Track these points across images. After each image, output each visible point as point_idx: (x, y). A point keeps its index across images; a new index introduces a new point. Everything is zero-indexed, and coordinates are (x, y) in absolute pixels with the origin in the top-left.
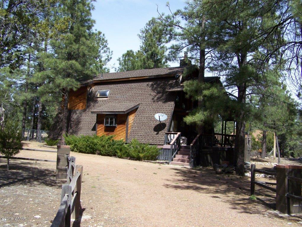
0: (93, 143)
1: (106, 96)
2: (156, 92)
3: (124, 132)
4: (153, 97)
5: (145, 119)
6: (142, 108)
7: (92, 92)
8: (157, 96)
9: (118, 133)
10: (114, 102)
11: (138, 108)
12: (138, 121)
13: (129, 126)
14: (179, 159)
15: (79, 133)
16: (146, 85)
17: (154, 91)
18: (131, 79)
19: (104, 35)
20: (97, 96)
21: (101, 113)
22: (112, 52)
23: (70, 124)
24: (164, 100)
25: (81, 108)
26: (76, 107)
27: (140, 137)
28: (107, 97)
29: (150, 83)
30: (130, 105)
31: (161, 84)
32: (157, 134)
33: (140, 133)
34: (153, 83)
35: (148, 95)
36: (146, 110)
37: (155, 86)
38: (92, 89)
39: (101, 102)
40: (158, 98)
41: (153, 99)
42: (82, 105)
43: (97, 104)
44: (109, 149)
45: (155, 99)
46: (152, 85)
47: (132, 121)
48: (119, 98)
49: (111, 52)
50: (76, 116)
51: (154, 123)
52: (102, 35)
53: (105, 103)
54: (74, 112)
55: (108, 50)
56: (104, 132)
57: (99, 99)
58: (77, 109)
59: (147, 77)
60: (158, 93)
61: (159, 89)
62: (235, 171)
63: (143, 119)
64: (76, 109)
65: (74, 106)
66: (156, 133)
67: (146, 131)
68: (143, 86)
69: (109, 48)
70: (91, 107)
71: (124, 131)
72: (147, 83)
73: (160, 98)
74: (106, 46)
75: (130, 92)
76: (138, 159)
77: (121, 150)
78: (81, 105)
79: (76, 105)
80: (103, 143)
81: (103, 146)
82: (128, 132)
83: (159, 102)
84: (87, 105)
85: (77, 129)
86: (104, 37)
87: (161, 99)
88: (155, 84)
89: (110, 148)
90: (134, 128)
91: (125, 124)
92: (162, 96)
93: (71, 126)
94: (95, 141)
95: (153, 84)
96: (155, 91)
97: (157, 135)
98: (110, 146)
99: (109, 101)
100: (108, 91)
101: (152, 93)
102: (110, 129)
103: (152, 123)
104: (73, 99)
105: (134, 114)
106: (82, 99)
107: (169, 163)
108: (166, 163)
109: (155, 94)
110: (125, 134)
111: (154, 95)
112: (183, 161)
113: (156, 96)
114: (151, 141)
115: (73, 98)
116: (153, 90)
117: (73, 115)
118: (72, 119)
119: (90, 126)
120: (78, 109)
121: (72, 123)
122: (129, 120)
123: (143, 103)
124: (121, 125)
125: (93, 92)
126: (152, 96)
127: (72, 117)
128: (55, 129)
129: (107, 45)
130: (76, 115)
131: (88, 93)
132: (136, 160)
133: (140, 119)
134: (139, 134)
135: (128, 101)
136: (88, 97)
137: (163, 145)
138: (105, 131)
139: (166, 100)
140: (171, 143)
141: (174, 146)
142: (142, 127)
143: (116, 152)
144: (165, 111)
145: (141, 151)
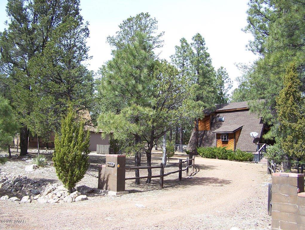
0: (213, 152)
4: (251, 121)
5: (246, 136)
6: (244, 129)
7: (214, 118)
9: (230, 145)
10: (227, 125)
12: (241, 137)
13: (236, 140)
16: (247, 113)
19: (225, 69)
21: (218, 133)
22: (233, 81)
28: (223, 122)
30: (237, 127)
35: (248, 120)
36: (247, 130)
39: (220, 125)
44: (223, 155)
46: (251, 113)
47: (238, 137)
48: (230, 122)
49: (231, 81)
52: (224, 69)
53: (222, 125)
55: (230, 80)
57: (218, 123)
59: (247, 108)
61: (255, 116)
63: (244, 136)
64: (204, 130)
67: (246, 143)
74: (228, 78)
75: (237, 118)
76: (242, 161)
77: (230, 156)
80: (220, 152)
81: (220, 154)
84: (211, 127)
86: (225, 71)
87: (256, 122)
90: (239, 142)
92: (256, 120)
94: (215, 150)
97: (253, 146)
99: (224, 124)
100: (224, 117)
101: (250, 119)
102: (225, 143)
103: (250, 138)
106: (207, 123)
108: (256, 162)
110: (234, 145)
114: (249, 149)
115: (202, 123)
116: (251, 116)
122: (236, 137)
123: (245, 125)
124: (231, 140)
131: (211, 119)
132: (240, 161)
134: (242, 146)
135: (236, 124)
136: (211, 122)
140: (259, 151)
141: (260, 152)
142: (244, 141)
143: (227, 157)
144: (257, 130)
145: (241, 156)
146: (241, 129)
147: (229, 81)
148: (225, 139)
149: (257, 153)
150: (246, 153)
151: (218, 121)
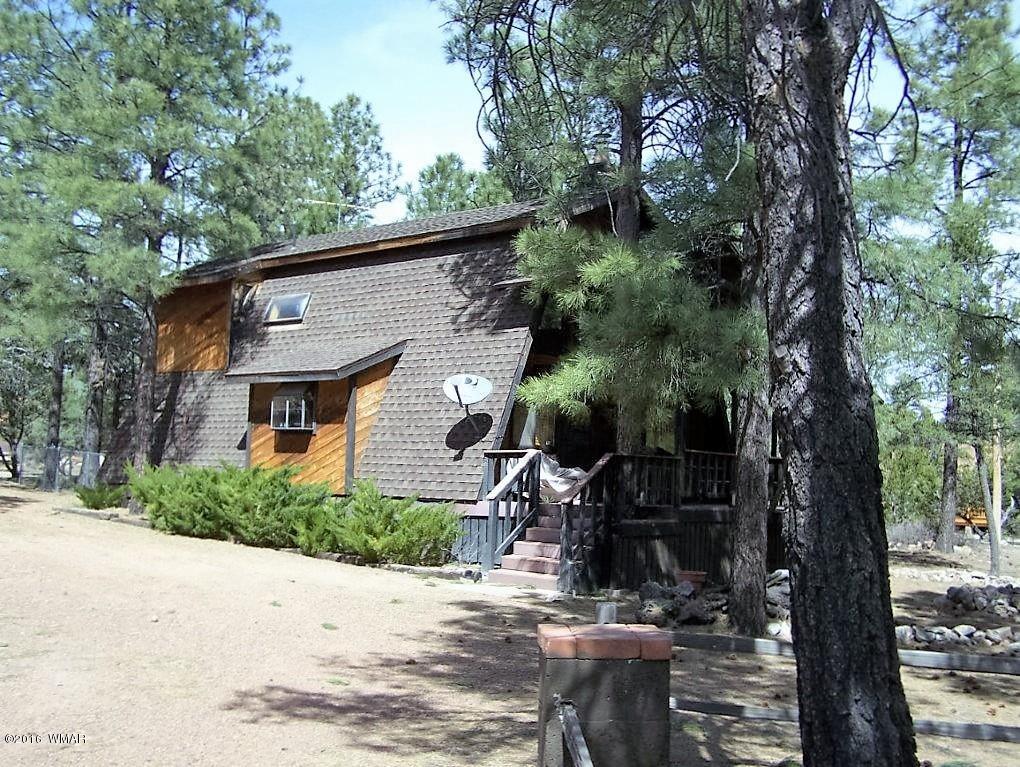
0: (214, 496)
1: (297, 315)
2: (468, 292)
3: (341, 452)
4: (454, 312)
5: (421, 400)
6: (414, 357)
7: (252, 303)
8: (470, 309)
9: (320, 455)
10: (321, 337)
11: (400, 355)
12: (395, 408)
13: (358, 429)
14: (523, 560)
15: (197, 458)
16: (435, 269)
17: (460, 289)
18: (381, 247)
19: (368, 108)
20: (267, 317)
23: (171, 426)
24: (493, 321)
25: (210, 366)
26: (195, 364)
27: (398, 471)
28: (300, 321)
29: (451, 259)
30: (366, 346)
31: (487, 260)
32: (456, 458)
33: (398, 453)
34: (462, 257)
35: (439, 307)
36: (427, 363)
37: (465, 270)
38: (252, 291)
39: (279, 341)
40: (473, 316)
41: (454, 321)
42: (216, 352)
43: (263, 349)
44: (269, 519)
45: (463, 319)
46: (457, 267)
47: (374, 410)
48: (339, 320)
49: (394, 166)
50: (194, 395)
51: (450, 414)
52: (361, 107)
53: (291, 341)
54: (188, 381)
55: (385, 162)
56: (272, 454)
57: (272, 329)
58: (198, 370)
59: (439, 237)
60: (475, 296)
61: (478, 281)
62: (724, 612)
63: (413, 400)
64: (196, 368)
65: (189, 360)
66: (454, 453)
67: (420, 446)
68: (426, 270)
69: (388, 154)
70: (243, 361)
71: (338, 449)
72: (440, 260)
73: (482, 314)
75: (378, 296)
77: (310, 525)
78: (212, 355)
79: (197, 354)
81: (248, 509)
82: (353, 452)
83: (476, 332)
84: (231, 351)
85: (192, 443)
86: (369, 116)
87: (483, 318)
88: (465, 263)
89: (271, 517)
90: (378, 438)
91: (342, 423)
92: (488, 307)
93: (173, 435)
94: (223, 488)
95: (461, 261)
96: (464, 289)
97: (458, 463)
98: (273, 506)
99: (305, 334)
100: (305, 296)
101: (452, 299)
102: (293, 442)
103: (441, 414)
104: (188, 331)
105: (381, 381)
106: (214, 330)
107: (480, 575)
108: (469, 573)
109: (465, 299)
110: (343, 461)
111: (458, 306)
112: (537, 567)
113: (465, 308)
114: (433, 486)
115: (188, 329)
116: (458, 284)
117: (184, 392)
118: (179, 407)
119: (233, 432)
120: (201, 370)
121: (178, 423)
122: (360, 405)
123: (417, 336)
124: (332, 425)
125: (257, 304)
126: (453, 309)
127: (180, 398)
128: (122, 447)
129: (380, 144)
130: (194, 391)
131: (233, 309)
132: (361, 563)
133: (402, 400)
134: (394, 461)
135: (368, 333)
136: (235, 324)
137: (474, 502)
138: (277, 451)
139: (501, 324)
140: (492, 495)
141: (503, 505)
142: (406, 432)
143: (294, 532)
144: (491, 367)
145: (378, 528)
146: (396, 359)
147: (385, 167)
148: (295, 418)
149: (483, 508)
150: (412, 509)
151: (274, 318)
